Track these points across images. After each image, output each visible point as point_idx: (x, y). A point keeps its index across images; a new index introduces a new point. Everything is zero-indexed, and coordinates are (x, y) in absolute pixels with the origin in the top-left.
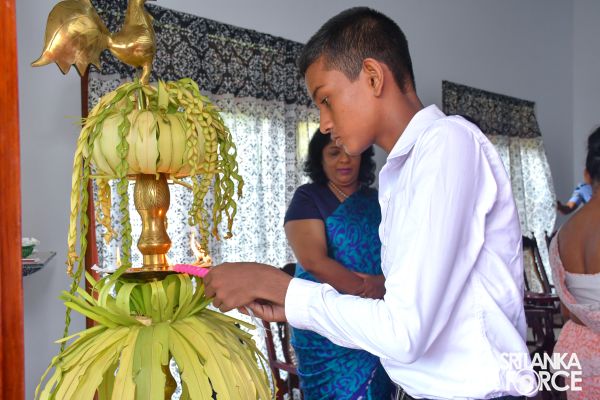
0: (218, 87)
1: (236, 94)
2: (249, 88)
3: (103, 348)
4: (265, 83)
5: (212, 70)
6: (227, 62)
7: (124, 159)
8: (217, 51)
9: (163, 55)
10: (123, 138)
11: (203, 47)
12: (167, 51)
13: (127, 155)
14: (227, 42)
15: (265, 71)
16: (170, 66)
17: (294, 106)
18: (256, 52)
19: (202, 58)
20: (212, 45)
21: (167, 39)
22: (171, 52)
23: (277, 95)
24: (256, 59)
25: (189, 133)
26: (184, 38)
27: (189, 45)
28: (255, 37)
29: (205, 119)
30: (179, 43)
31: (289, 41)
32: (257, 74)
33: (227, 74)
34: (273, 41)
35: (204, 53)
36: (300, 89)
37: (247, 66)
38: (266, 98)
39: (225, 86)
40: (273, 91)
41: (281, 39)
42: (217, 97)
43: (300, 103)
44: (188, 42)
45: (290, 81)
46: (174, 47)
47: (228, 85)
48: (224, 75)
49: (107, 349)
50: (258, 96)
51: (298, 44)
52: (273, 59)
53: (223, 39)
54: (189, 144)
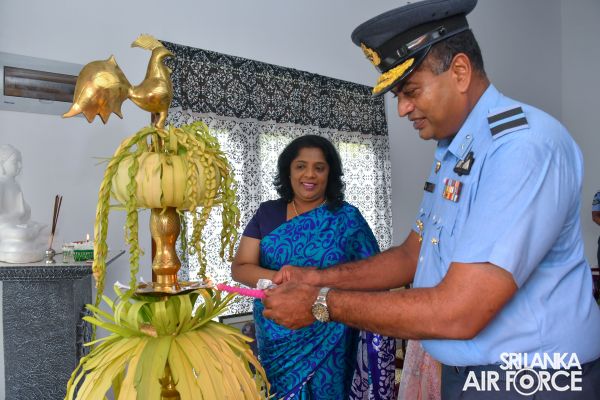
0: (264, 115)
1: (278, 120)
2: (290, 116)
3: (116, 356)
4: (303, 111)
5: (259, 101)
6: (271, 95)
7: (132, 196)
8: (263, 86)
9: (217, 90)
10: (133, 178)
11: (251, 83)
12: (222, 87)
13: (135, 193)
14: (271, 79)
15: (303, 101)
16: (224, 99)
17: (327, 129)
18: (296, 86)
19: (250, 92)
20: (259, 81)
21: (222, 78)
22: (225, 88)
23: (313, 121)
24: (296, 92)
25: (190, 173)
26: (236, 76)
27: (240, 82)
28: (295, 74)
29: (207, 160)
30: (231, 80)
31: (324, 77)
32: (296, 104)
33: (271, 105)
34: (311, 77)
35: (252, 88)
36: (332, 115)
37: (288, 98)
38: (303, 123)
39: (268, 114)
40: (310, 118)
41: (317, 76)
42: (262, 123)
43: (332, 127)
44: (239, 79)
45: (324, 109)
46: (227, 84)
47: (271, 113)
48: (268, 106)
49: (120, 357)
50: (296, 122)
51: (332, 79)
52: (310, 91)
53: (268, 76)
54: (190, 182)
